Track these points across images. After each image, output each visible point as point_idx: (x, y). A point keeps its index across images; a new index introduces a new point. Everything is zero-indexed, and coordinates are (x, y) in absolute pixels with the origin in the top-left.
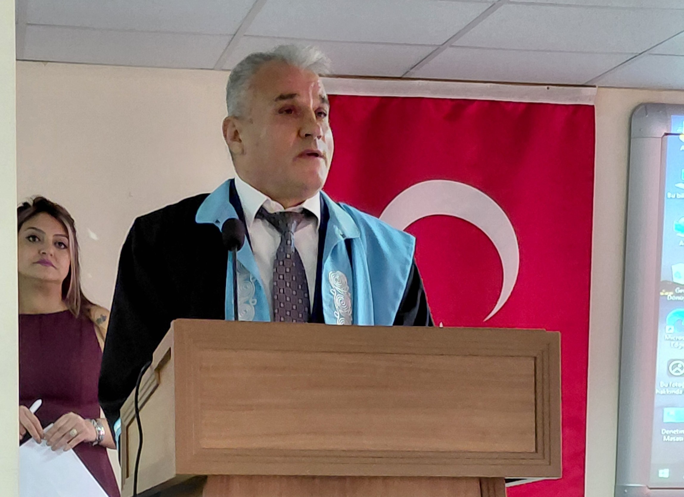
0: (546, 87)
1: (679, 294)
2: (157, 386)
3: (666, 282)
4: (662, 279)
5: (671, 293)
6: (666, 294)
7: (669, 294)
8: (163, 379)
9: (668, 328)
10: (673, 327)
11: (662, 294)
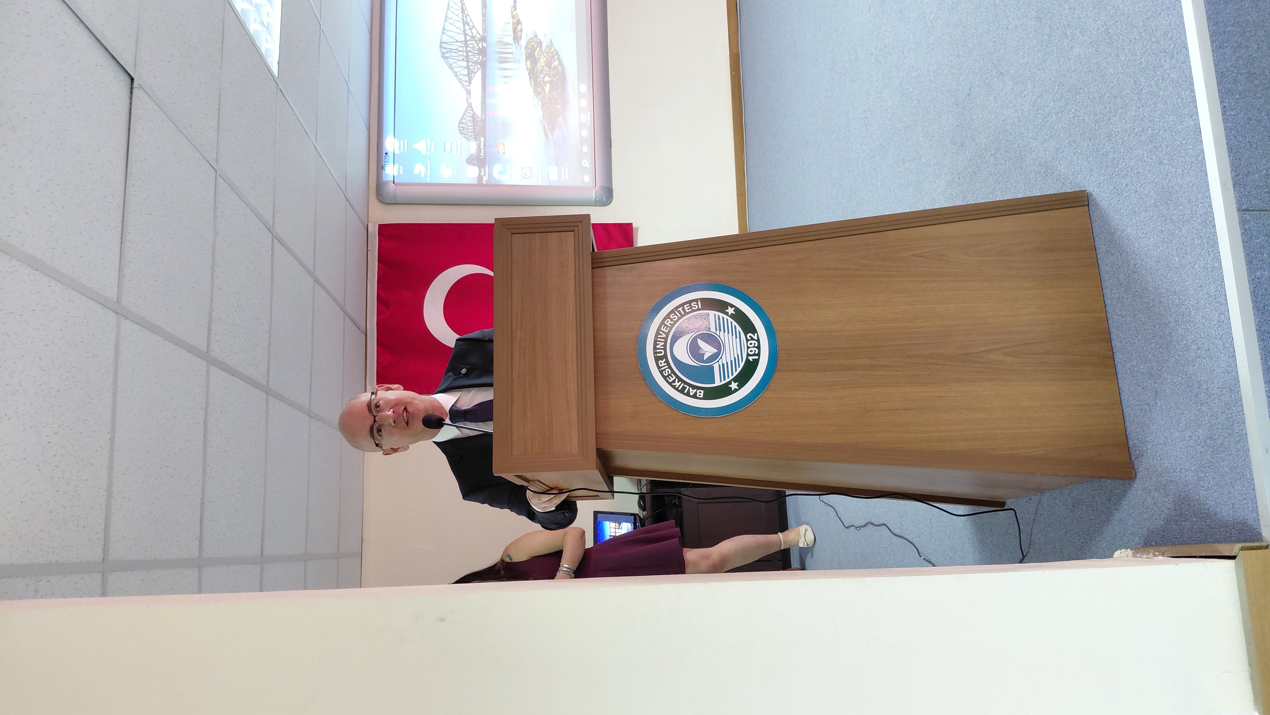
0: (369, 252)
1: (485, 173)
2: (539, 481)
3: (478, 181)
4: (476, 184)
5: (484, 177)
6: (484, 180)
7: (485, 178)
8: (535, 478)
11: (485, 183)
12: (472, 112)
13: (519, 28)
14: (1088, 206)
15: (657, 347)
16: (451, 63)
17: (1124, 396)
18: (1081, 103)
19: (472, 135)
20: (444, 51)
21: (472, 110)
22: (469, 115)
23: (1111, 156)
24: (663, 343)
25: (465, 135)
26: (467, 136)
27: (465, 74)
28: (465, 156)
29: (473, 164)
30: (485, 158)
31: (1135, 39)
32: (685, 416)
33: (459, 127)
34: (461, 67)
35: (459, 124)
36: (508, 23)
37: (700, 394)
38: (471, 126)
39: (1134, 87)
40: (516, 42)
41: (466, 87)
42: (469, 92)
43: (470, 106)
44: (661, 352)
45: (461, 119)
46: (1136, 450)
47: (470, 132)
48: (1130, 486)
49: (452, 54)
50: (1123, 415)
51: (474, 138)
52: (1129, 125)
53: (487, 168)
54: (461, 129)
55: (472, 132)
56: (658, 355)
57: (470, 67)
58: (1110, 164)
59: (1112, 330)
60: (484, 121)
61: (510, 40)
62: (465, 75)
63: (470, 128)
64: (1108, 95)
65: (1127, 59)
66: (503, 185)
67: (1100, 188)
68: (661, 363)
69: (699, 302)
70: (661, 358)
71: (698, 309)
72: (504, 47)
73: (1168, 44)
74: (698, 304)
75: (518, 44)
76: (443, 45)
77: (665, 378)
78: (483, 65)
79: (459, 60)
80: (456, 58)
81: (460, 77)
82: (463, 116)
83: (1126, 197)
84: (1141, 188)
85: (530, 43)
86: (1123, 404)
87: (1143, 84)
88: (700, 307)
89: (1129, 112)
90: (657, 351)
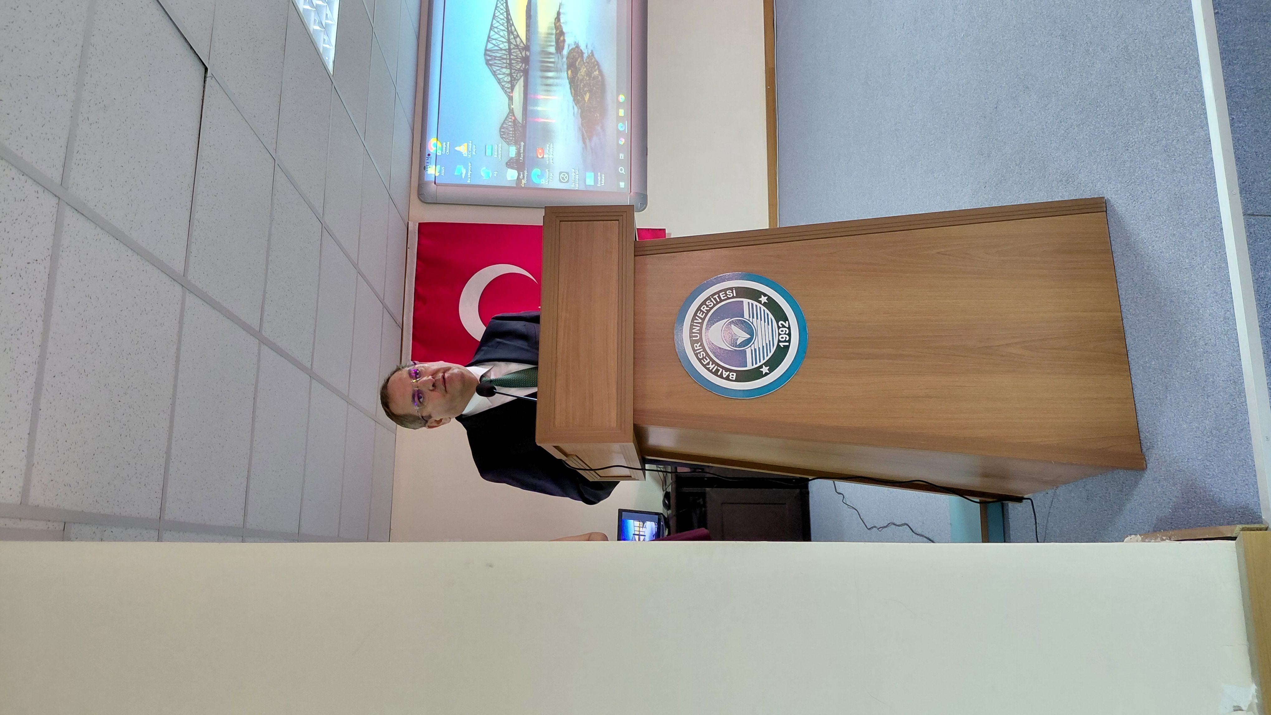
1: (524, 177)
2: (577, 456)
3: (517, 184)
4: (515, 186)
5: (523, 180)
6: (523, 183)
8: (572, 452)
9: (542, 183)
10: (542, 180)
11: (523, 186)
12: (513, 118)
13: (562, 38)
14: (1106, 212)
15: (693, 331)
16: (495, 70)
17: (1137, 392)
18: (1101, 115)
19: (513, 140)
20: (489, 58)
21: (514, 115)
22: (510, 120)
23: (1128, 165)
24: (699, 328)
25: (506, 139)
26: (507, 140)
27: (508, 80)
28: (506, 160)
29: (513, 168)
30: (524, 163)
31: (1152, 55)
32: (717, 396)
33: (500, 131)
34: (504, 74)
35: (500, 129)
36: (552, 34)
37: (733, 376)
38: (512, 131)
39: (1150, 100)
40: (559, 52)
41: (509, 94)
42: (511, 99)
43: (511, 111)
44: (697, 336)
45: (503, 124)
46: (1147, 443)
47: (511, 137)
48: (1142, 476)
49: (495, 61)
50: (1136, 409)
51: (514, 142)
52: (1145, 136)
53: (526, 172)
54: (502, 133)
55: (512, 137)
56: (694, 338)
57: (513, 74)
58: (1127, 172)
59: (1127, 328)
60: (524, 127)
61: (552, 50)
62: (508, 82)
63: (511, 132)
64: (1126, 107)
65: (1144, 74)
66: (540, 188)
67: (1117, 195)
68: (696, 347)
69: (734, 291)
70: (697, 342)
71: (733, 297)
72: (546, 56)
73: (1182, 60)
74: (733, 293)
75: (560, 54)
76: (488, 52)
77: (700, 360)
78: (526, 73)
79: (502, 68)
80: (500, 65)
81: (503, 84)
82: (504, 121)
83: (1141, 203)
84: (1156, 195)
85: (572, 53)
86: (1136, 398)
87: (1159, 97)
88: (735, 295)
89: (1146, 124)
90: (693, 335)
